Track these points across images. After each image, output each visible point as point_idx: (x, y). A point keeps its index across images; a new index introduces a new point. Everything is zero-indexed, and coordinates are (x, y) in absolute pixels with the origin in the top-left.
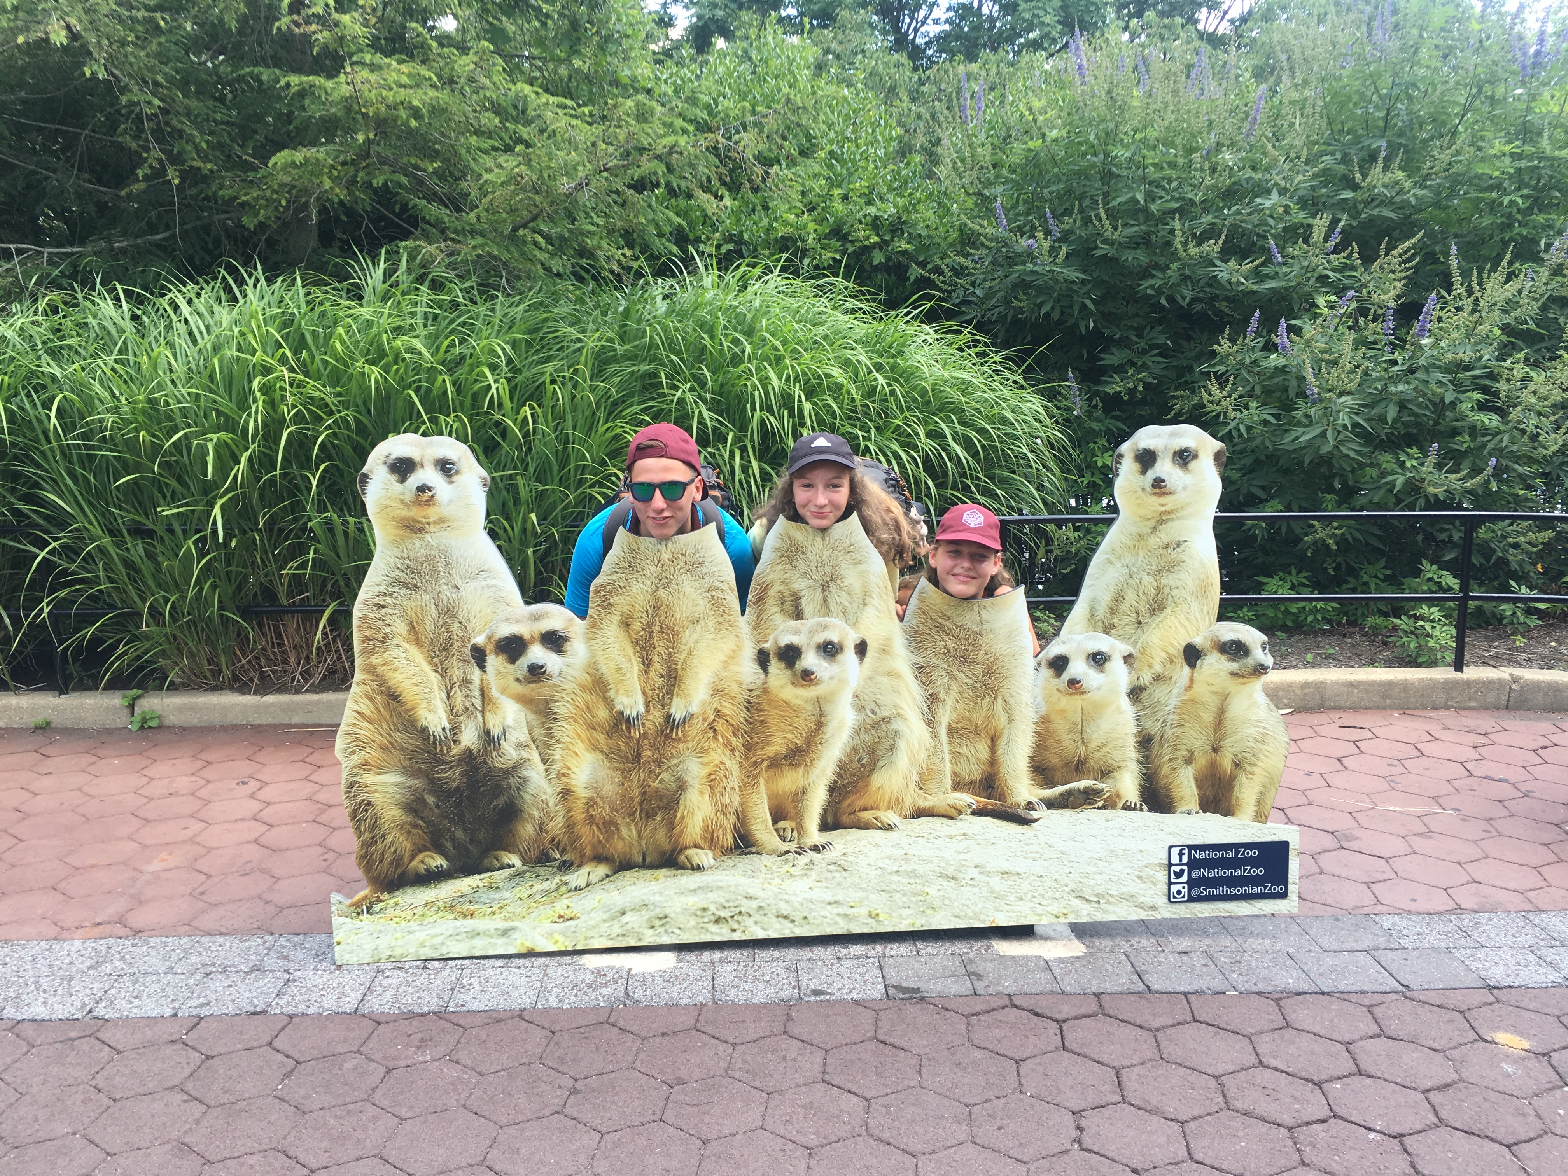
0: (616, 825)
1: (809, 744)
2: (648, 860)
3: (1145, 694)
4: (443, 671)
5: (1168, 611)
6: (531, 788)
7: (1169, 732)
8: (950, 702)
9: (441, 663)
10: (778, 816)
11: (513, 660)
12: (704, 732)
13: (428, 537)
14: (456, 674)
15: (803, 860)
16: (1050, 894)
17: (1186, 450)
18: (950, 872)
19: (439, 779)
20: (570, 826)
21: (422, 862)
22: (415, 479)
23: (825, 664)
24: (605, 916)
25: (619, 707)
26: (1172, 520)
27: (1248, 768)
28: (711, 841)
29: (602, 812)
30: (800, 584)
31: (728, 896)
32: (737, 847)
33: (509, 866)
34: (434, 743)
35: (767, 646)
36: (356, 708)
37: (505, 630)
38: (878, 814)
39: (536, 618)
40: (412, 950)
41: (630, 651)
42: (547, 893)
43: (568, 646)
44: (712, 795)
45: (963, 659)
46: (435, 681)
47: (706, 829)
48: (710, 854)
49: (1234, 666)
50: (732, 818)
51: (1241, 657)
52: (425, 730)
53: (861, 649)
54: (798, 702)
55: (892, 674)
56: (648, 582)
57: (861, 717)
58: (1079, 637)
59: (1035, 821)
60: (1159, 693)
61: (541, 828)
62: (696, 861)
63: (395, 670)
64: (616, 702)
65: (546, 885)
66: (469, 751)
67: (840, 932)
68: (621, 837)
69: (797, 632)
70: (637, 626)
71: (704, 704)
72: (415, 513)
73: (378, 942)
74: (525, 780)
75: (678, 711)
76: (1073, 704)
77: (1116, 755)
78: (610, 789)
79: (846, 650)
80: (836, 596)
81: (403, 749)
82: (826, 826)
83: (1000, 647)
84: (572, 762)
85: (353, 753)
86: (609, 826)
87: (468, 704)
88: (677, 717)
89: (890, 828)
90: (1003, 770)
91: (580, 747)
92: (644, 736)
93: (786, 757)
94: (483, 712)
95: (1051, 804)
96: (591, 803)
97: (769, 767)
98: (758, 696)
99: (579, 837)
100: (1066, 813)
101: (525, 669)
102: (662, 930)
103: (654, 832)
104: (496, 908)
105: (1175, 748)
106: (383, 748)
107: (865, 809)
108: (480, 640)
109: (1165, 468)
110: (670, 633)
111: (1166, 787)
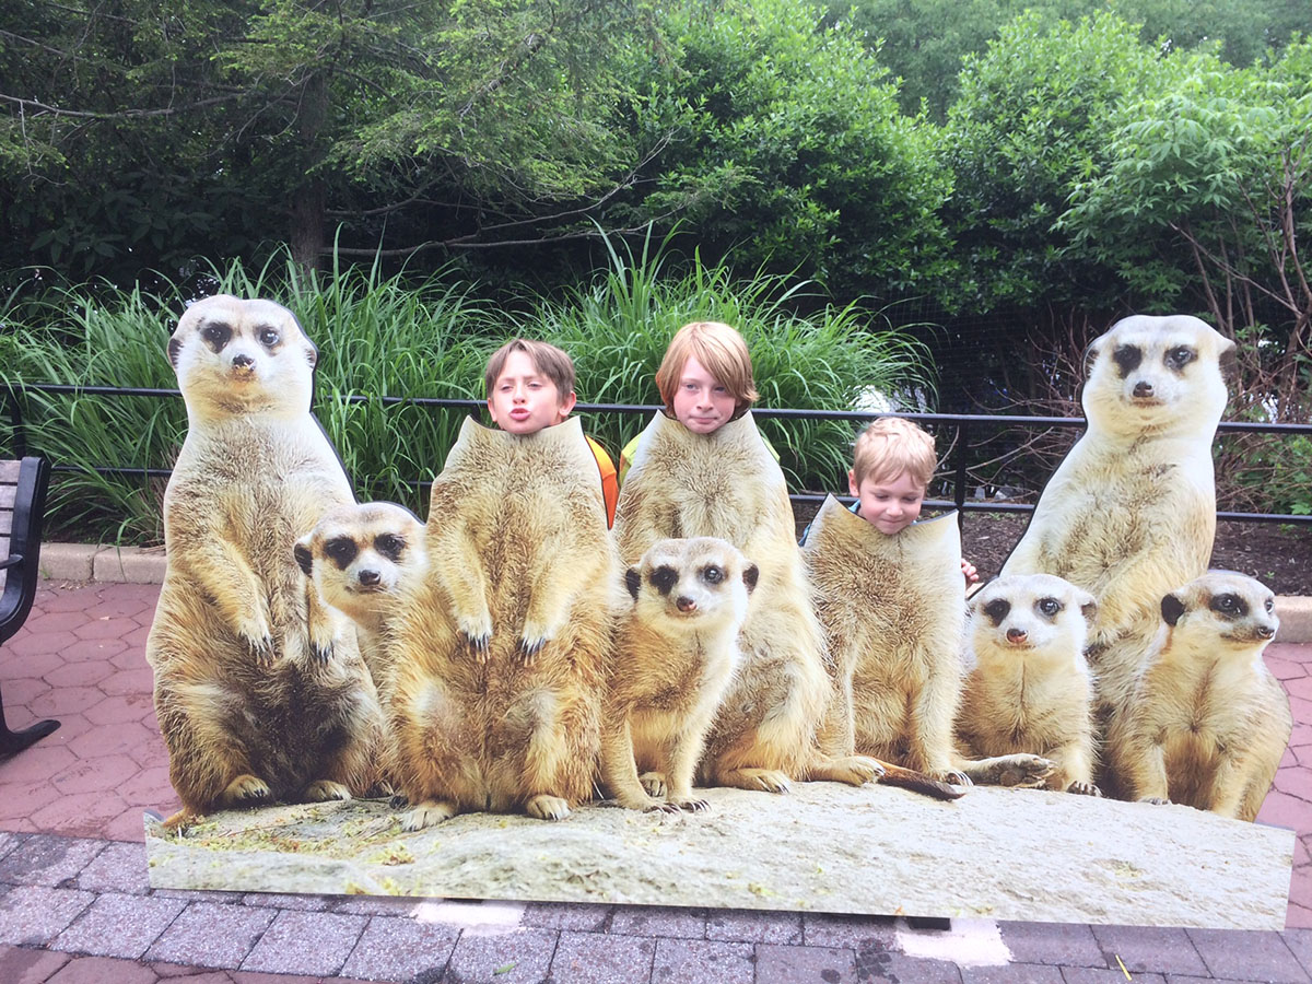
0: (458, 762)
1: (684, 685)
2: (493, 804)
3: (1107, 655)
4: (264, 574)
5: (1144, 552)
6: (362, 712)
7: (1136, 703)
8: (857, 647)
9: (262, 564)
10: (644, 765)
11: (342, 565)
12: (561, 663)
13: (247, 418)
14: (279, 577)
15: (673, 819)
16: (971, 884)
17: (1182, 349)
18: (849, 847)
19: (259, 695)
20: (405, 759)
21: (241, 785)
22: (232, 349)
23: (706, 592)
24: (443, 862)
25: (462, 628)
26: (1158, 438)
27: (1236, 753)
28: (566, 788)
29: (442, 745)
30: (679, 495)
31: (584, 852)
32: (596, 797)
33: (337, 798)
34: (254, 654)
35: (637, 566)
36: (168, 608)
37: (333, 531)
38: (765, 773)
39: (369, 518)
40: (231, 880)
41: (477, 563)
42: (379, 831)
43: (405, 553)
44: (569, 735)
45: (876, 597)
46: (255, 584)
47: (560, 774)
48: (564, 803)
49: (1227, 627)
50: (591, 765)
51: (1236, 616)
52: (243, 639)
53: (751, 577)
54: (673, 635)
55: (787, 609)
56: (499, 484)
57: (748, 658)
58: (1024, 579)
59: (957, 796)
60: (1125, 654)
61: (372, 759)
62: (548, 809)
63: (211, 569)
64: (459, 621)
65: (378, 822)
66: (292, 666)
67: (713, 905)
68: (461, 775)
69: (674, 552)
70: (485, 534)
71: (561, 630)
72: (231, 388)
73: (194, 867)
74: (355, 703)
75: (530, 636)
76: (1012, 660)
77: (1065, 726)
78: (451, 719)
79: (732, 576)
80: (721, 511)
81: (220, 659)
82: (700, 782)
83: (923, 585)
84: (408, 687)
85: (166, 658)
86: (449, 762)
87: (292, 613)
88: (530, 644)
89: (777, 790)
90: (919, 734)
91: (417, 670)
92: (491, 662)
93: (656, 699)
94: (308, 623)
95: (978, 779)
96: (429, 735)
97: (637, 708)
98: (625, 625)
99: (414, 772)
100: (998, 790)
101: (357, 577)
102: (507, 883)
103: (500, 774)
104: (321, 843)
105: (1141, 722)
106: (197, 656)
107: (749, 766)
108: (305, 540)
109: (1152, 371)
110: (524, 544)
111: (1126, 769)
